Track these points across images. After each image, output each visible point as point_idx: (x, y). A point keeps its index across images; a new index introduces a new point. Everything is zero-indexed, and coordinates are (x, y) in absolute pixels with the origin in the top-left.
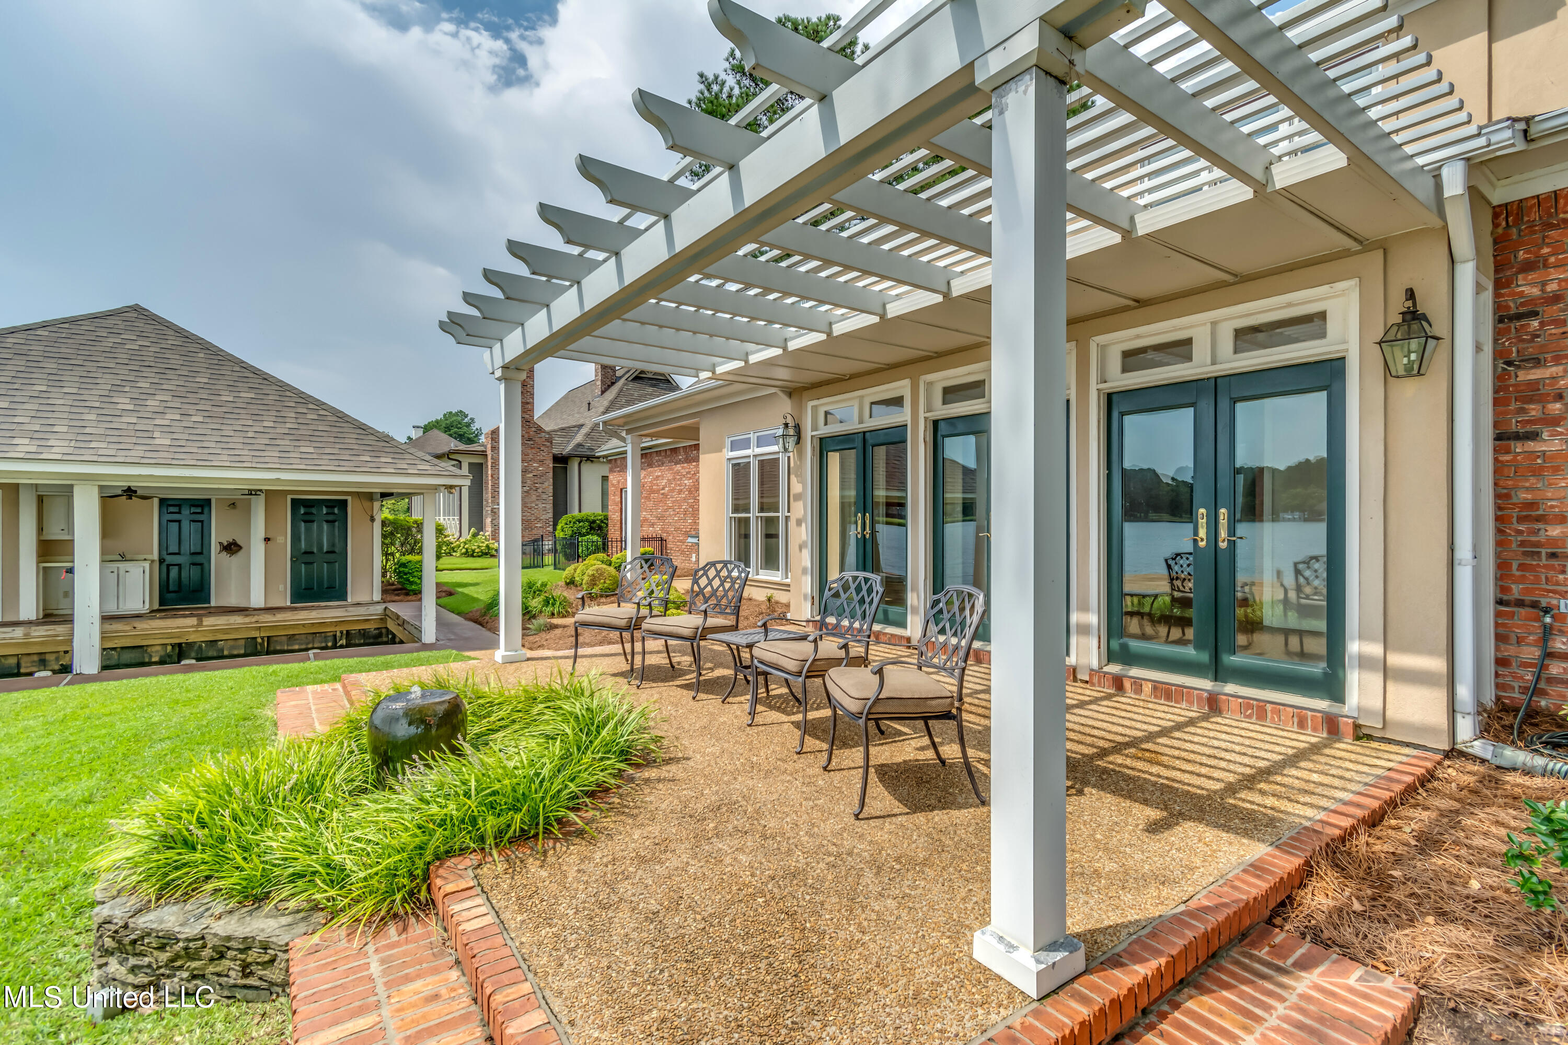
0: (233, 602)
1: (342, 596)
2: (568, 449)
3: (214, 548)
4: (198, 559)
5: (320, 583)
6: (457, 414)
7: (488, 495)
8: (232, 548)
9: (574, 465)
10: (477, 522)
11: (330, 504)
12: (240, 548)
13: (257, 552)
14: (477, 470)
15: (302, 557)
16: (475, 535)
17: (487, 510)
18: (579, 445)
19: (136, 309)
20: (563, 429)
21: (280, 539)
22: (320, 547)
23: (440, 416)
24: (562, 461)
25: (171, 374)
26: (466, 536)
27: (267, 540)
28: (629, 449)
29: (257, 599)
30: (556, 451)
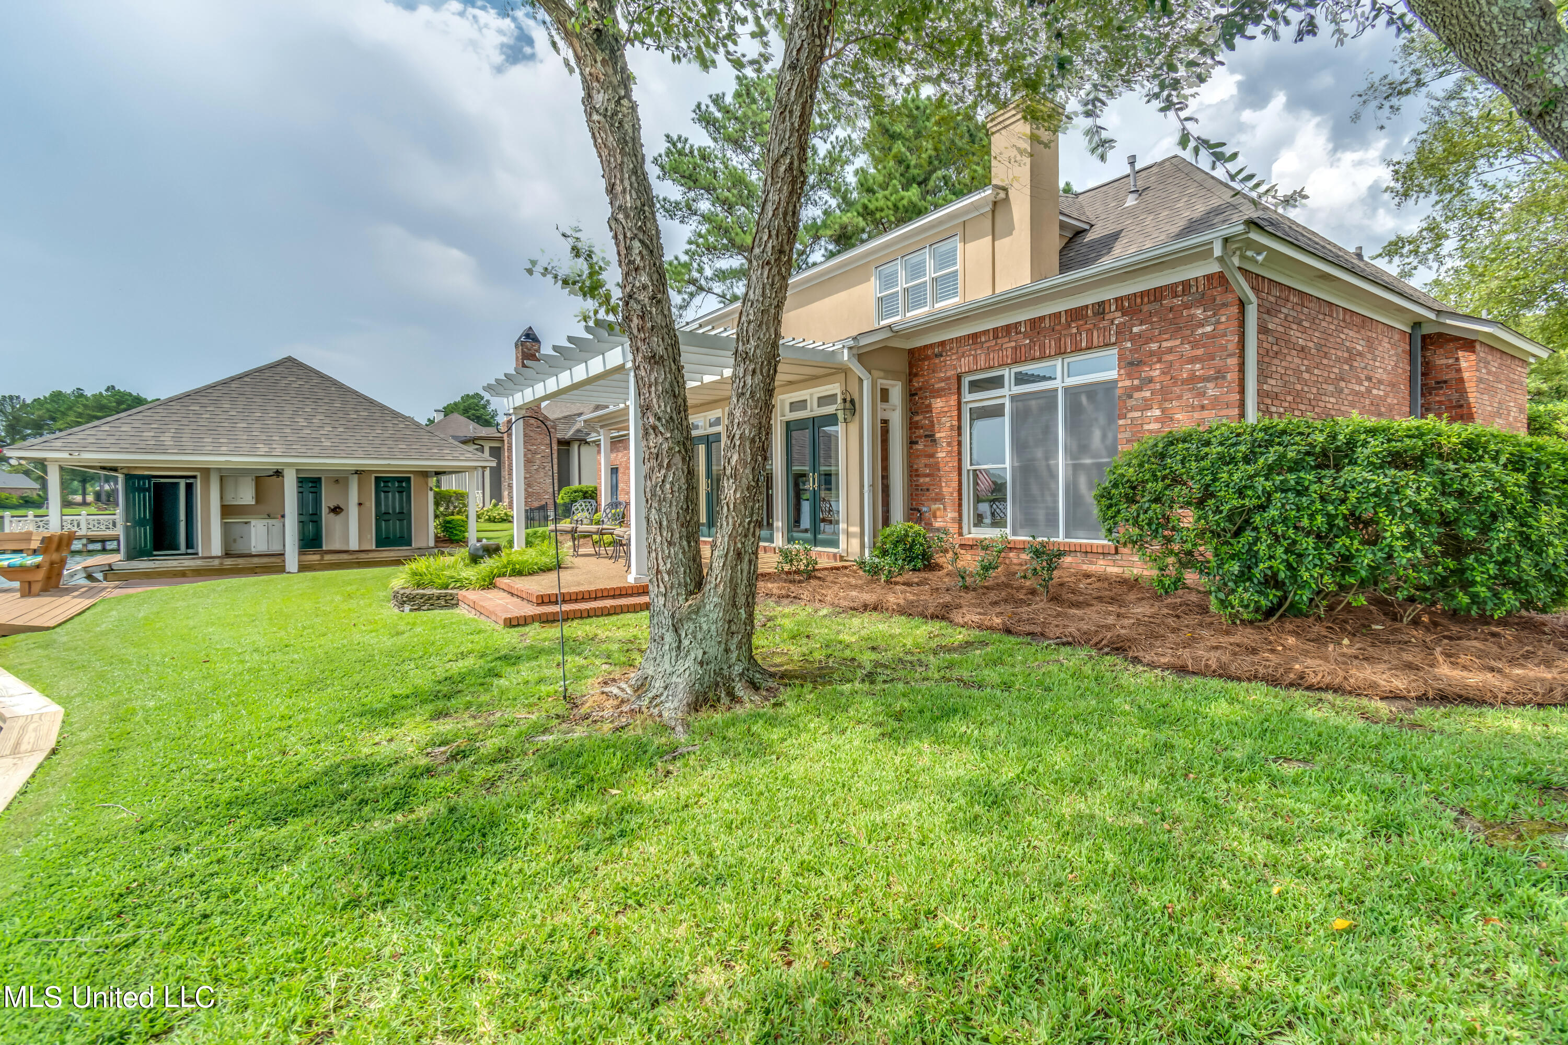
0: (337, 546)
1: (409, 543)
2: (569, 434)
3: (324, 510)
4: (315, 518)
5: (395, 535)
6: (473, 397)
7: (505, 473)
8: (336, 510)
9: (575, 447)
10: (497, 494)
11: (400, 480)
12: (342, 510)
13: (353, 511)
14: (496, 452)
15: (381, 516)
16: (496, 505)
17: (505, 485)
18: (579, 431)
19: (290, 359)
20: (565, 417)
21: (367, 504)
22: (394, 509)
23: (458, 399)
24: (565, 444)
25: (320, 403)
26: (489, 506)
27: (360, 504)
28: (602, 438)
29: (354, 545)
30: (559, 436)
